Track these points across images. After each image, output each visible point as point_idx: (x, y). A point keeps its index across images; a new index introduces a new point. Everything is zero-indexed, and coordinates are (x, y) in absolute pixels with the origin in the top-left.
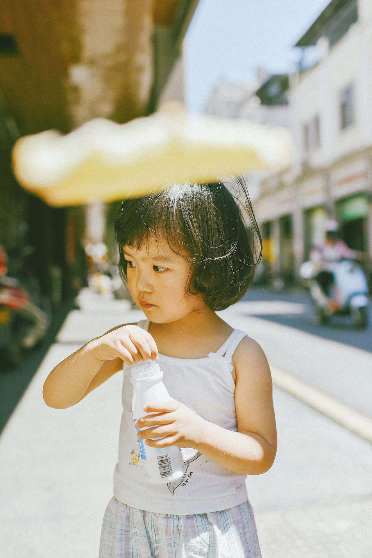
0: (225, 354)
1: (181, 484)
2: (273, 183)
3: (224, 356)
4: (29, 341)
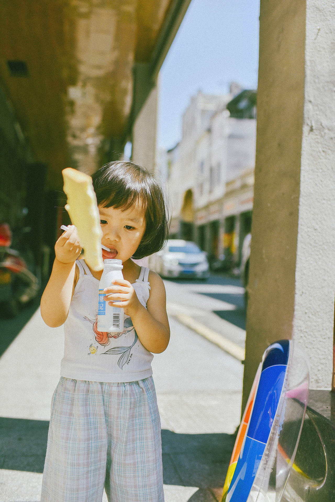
0: (143, 279)
1: (126, 363)
2: (238, 184)
3: (143, 281)
4: (25, 298)
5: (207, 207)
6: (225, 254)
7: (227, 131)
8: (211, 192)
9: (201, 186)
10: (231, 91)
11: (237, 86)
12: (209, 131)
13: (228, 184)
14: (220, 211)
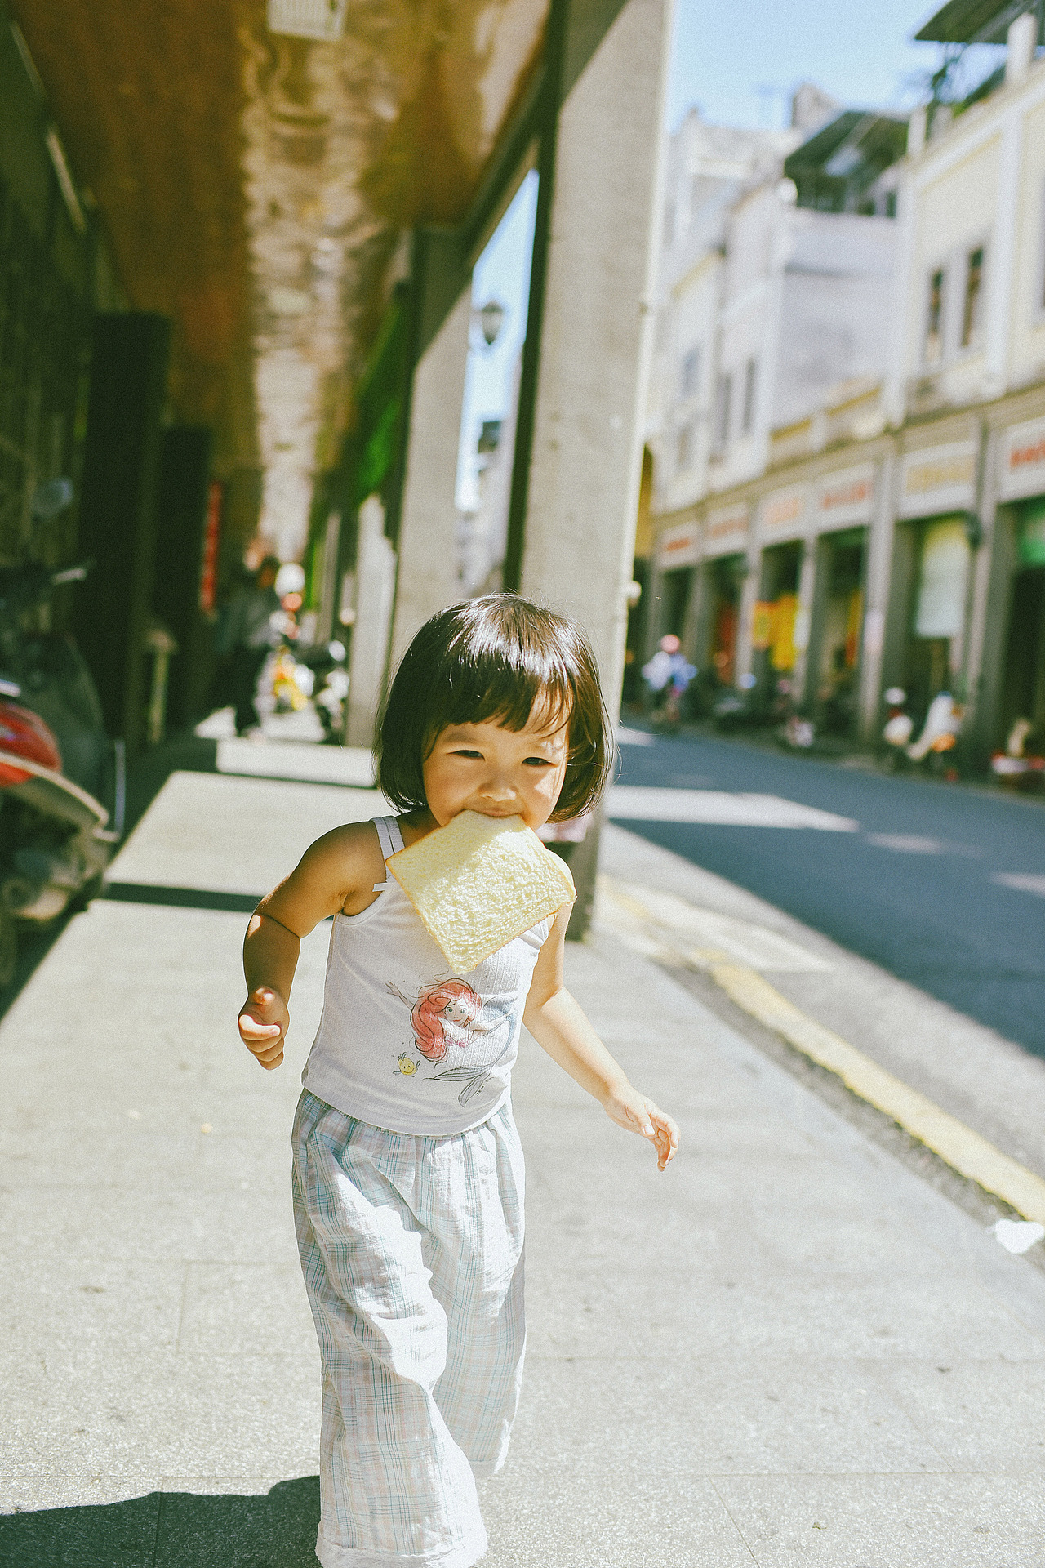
2: (818, 437)
5: (700, 508)
6: (754, 672)
7: (784, 249)
8: (715, 459)
9: (684, 438)
10: (794, 121)
11: (818, 101)
12: (723, 250)
13: (778, 434)
14: (748, 524)
